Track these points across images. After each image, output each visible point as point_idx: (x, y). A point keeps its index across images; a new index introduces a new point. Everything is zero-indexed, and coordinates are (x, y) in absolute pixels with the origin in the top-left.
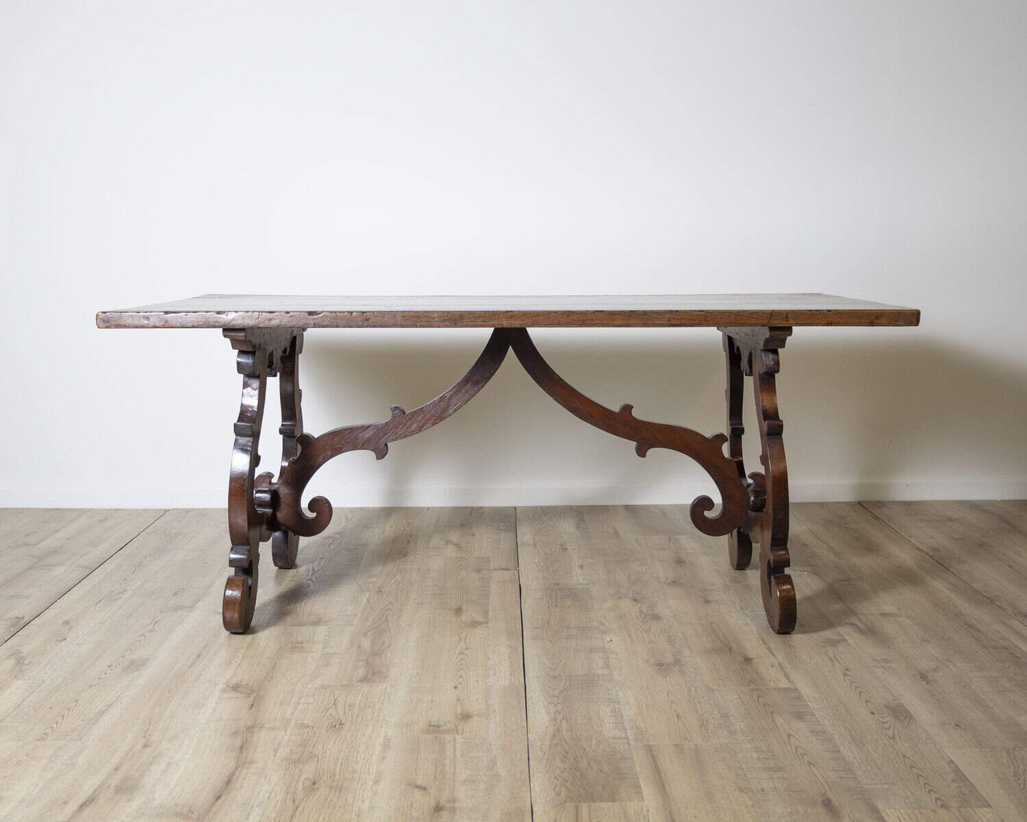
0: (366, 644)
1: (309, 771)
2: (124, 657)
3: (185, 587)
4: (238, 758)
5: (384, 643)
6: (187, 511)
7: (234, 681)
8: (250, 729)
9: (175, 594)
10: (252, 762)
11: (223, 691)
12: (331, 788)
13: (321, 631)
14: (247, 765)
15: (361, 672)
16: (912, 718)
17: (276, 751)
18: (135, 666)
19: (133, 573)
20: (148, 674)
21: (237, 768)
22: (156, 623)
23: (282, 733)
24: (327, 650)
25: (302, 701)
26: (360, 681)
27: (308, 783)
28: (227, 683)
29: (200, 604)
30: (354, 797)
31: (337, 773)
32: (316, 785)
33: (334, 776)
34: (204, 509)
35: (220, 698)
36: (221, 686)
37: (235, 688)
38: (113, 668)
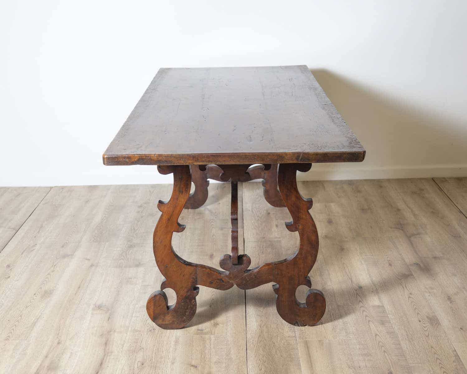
1: (140, 357)
2: (41, 288)
3: (67, 241)
4: (105, 350)
7: (98, 303)
8: (109, 332)
9: (63, 247)
10: (112, 352)
11: (93, 309)
12: (151, 367)
14: (109, 355)
16: (439, 324)
17: (123, 345)
18: (47, 294)
21: (105, 355)
22: (55, 266)
23: (125, 335)
24: (145, 283)
25: (134, 315)
27: (140, 364)
28: (95, 304)
29: (76, 253)
30: (162, 372)
31: (153, 358)
32: (144, 365)
33: (152, 360)
35: (92, 314)
36: (92, 306)
37: (99, 307)
38: (37, 295)
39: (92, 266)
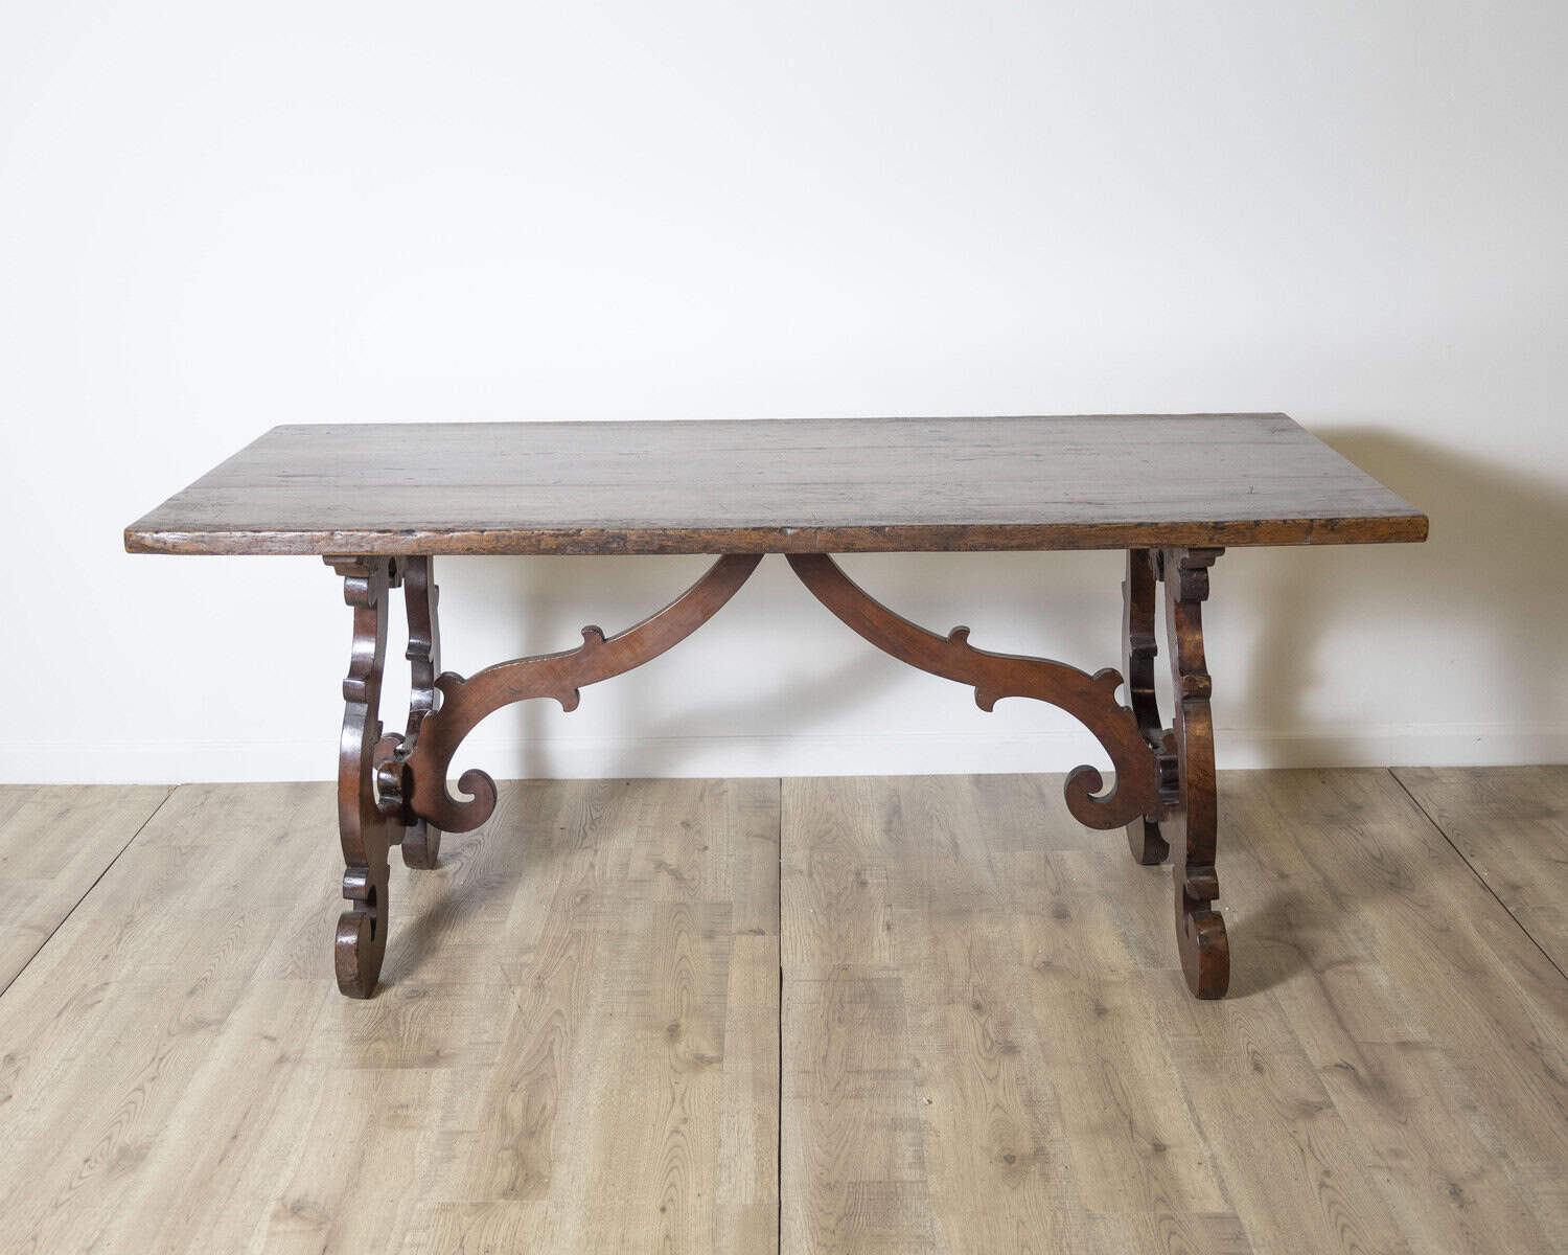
0: (515, 1107)
2: (109, 1138)
3: (208, 974)
5: (544, 1107)
6: (208, 790)
7: (294, 1195)
9: (192, 993)
11: (276, 1217)
13: (440, 1076)
15: (505, 1174)
18: (129, 1158)
19: (119, 941)
20: (152, 1176)
22: (161, 1059)
24: (450, 1125)
25: (408, 1239)
26: (505, 1195)
28: (283, 1198)
29: (234, 1015)
34: (237, 785)
35: (272, 1234)
36: (272, 1206)
37: (296, 1210)
38: (92, 1164)
39: (282, 1060)
